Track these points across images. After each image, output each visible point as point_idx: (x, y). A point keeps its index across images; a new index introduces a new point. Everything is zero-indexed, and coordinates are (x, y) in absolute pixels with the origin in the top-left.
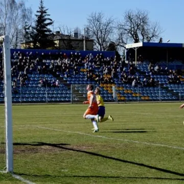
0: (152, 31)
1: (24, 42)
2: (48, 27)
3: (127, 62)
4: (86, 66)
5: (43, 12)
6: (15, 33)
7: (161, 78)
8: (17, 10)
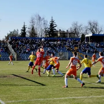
0: (100, 29)
1: (45, 34)
2: (55, 28)
3: (86, 42)
4: (67, 44)
5: (53, 22)
6: (41, 31)
7: (100, 49)
8: (42, 21)
